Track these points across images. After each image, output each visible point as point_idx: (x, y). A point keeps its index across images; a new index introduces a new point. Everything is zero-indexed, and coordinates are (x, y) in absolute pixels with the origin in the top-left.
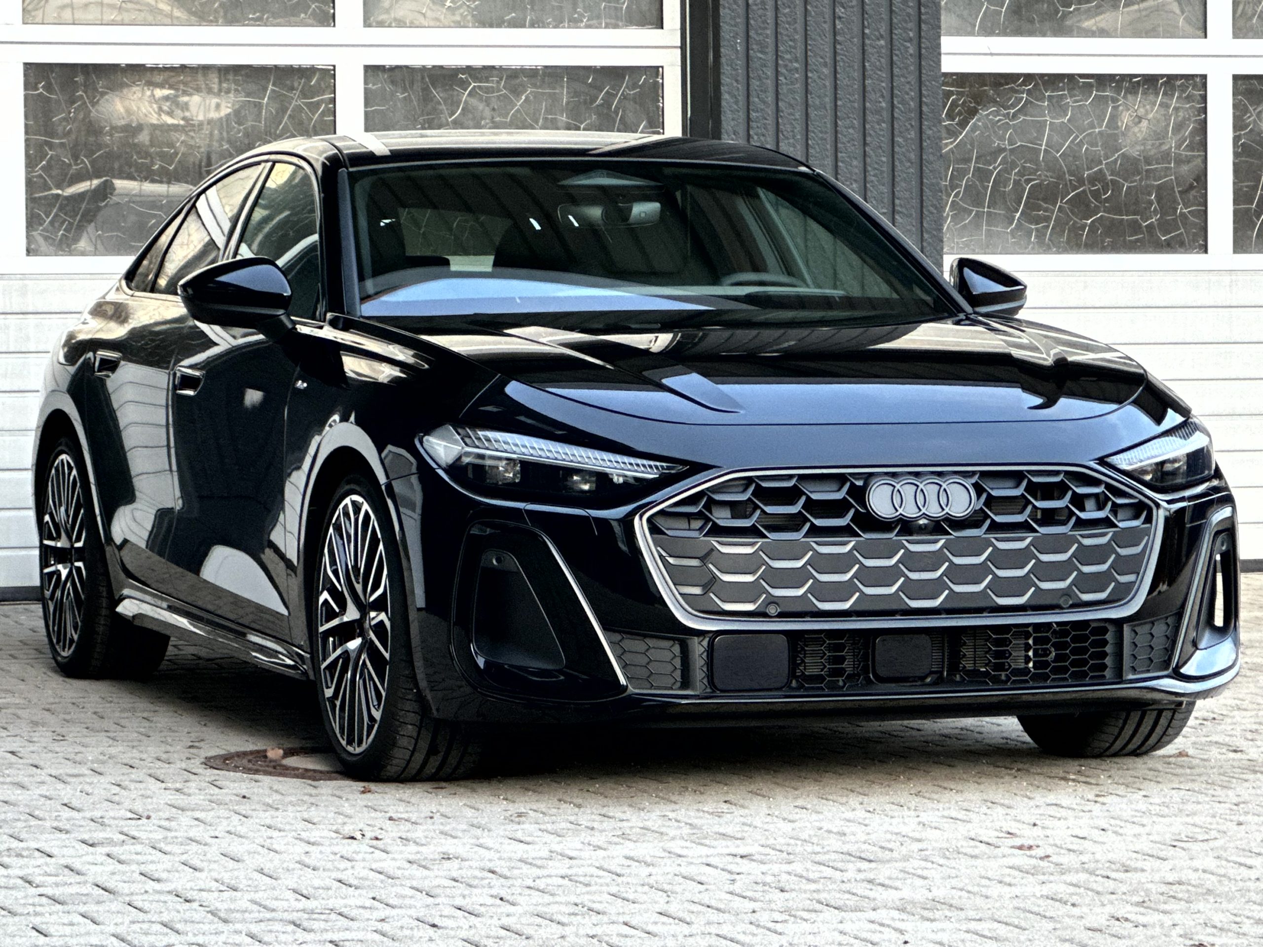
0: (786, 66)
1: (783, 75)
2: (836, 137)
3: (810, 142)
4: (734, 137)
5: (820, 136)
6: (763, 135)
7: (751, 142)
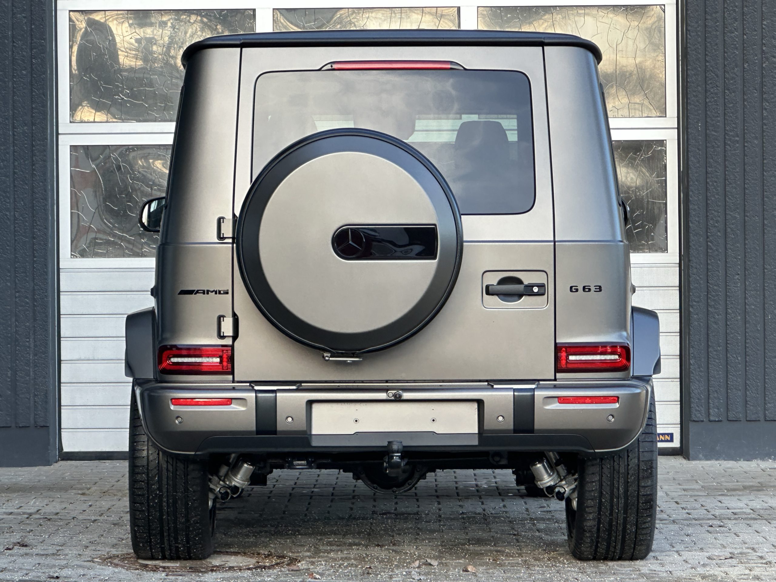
0: (730, 140)
1: (729, 145)
2: (763, 182)
3: (746, 186)
4: (696, 183)
5: (753, 181)
6: (716, 182)
7: (708, 186)
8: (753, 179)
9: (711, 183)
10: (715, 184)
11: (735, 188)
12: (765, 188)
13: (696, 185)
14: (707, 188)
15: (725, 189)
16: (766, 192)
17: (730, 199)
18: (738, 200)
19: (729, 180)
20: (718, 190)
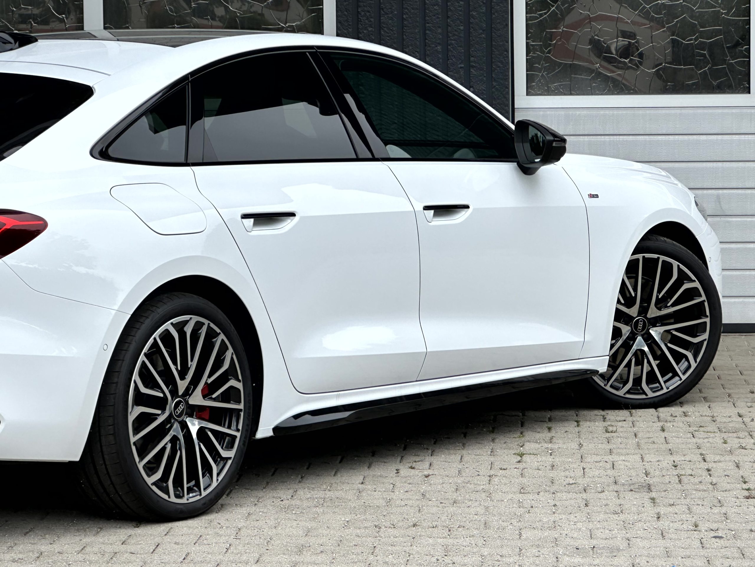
2: (425, 12)
3: (404, 16)
4: (346, 13)
5: (413, 11)
6: (369, 12)
7: (359, 17)
8: (413, 9)
9: (363, 13)
10: (368, 14)
11: (392, 19)
12: (427, 18)
13: (345, 15)
14: (358, 18)
15: (380, 19)
16: (428, 23)
17: (385, 32)
18: (395, 34)
19: (385, 10)
20: (371, 21)
